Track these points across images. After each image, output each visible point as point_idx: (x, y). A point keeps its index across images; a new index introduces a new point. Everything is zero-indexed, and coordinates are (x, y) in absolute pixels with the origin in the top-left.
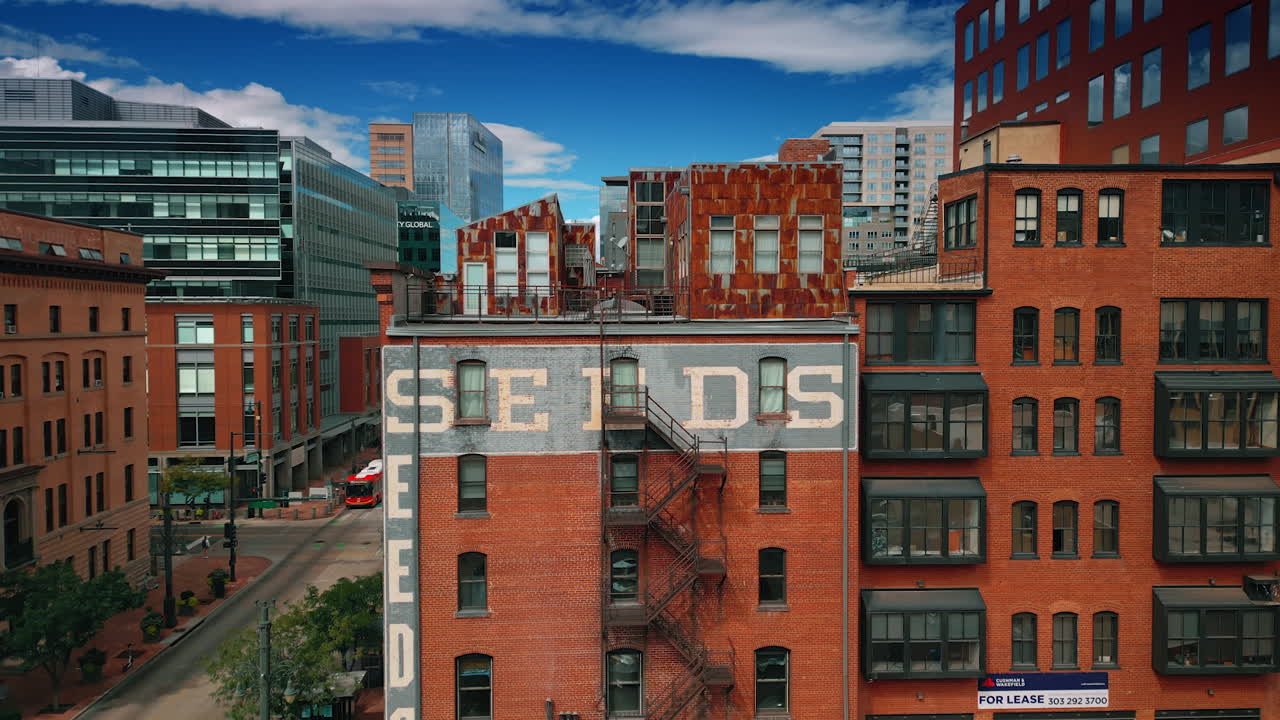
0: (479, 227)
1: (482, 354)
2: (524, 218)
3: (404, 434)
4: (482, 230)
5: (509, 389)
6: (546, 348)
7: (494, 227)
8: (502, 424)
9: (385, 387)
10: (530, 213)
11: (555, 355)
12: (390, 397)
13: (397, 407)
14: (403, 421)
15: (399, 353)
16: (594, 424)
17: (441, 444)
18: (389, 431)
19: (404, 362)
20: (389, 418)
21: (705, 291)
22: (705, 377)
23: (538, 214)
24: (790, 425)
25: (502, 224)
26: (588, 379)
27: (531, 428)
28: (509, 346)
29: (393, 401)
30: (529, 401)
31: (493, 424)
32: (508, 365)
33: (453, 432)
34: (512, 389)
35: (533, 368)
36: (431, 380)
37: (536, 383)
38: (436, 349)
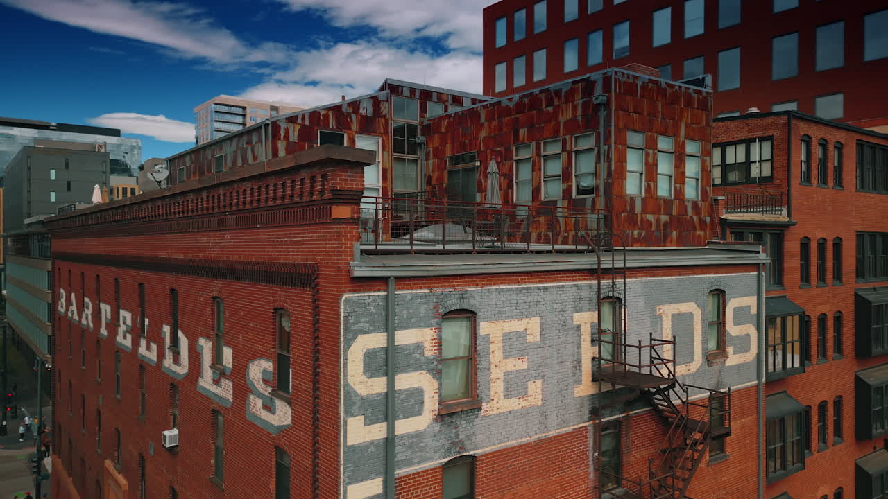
0: (299, 121)
1: (472, 301)
2: (354, 116)
3: (372, 443)
4: (303, 126)
5: (501, 351)
6: (539, 289)
7: (318, 125)
8: (495, 402)
9: (345, 364)
10: (361, 111)
11: (548, 297)
12: (351, 381)
13: (362, 398)
14: (370, 421)
15: (364, 305)
16: (586, 388)
17: (422, 449)
18: (349, 443)
19: (372, 323)
20: (350, 420)
21: (623, 215)
22: (673, 316)
23: (370, 112)
24: (728, 363)
25: (328, 120)
26: (579, 327)
27: (524, 404)
28: (502, 287)
29: (356, 388)
30: (521, 365)
31: (484, 406)
32: (500, 316)
33: (437, 427)
34: (504, 350)
35: (527, 317)
36: (409, 345)
37: (530, 339)
38: (416, 296)
